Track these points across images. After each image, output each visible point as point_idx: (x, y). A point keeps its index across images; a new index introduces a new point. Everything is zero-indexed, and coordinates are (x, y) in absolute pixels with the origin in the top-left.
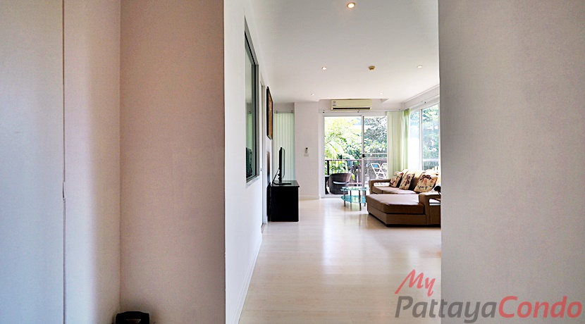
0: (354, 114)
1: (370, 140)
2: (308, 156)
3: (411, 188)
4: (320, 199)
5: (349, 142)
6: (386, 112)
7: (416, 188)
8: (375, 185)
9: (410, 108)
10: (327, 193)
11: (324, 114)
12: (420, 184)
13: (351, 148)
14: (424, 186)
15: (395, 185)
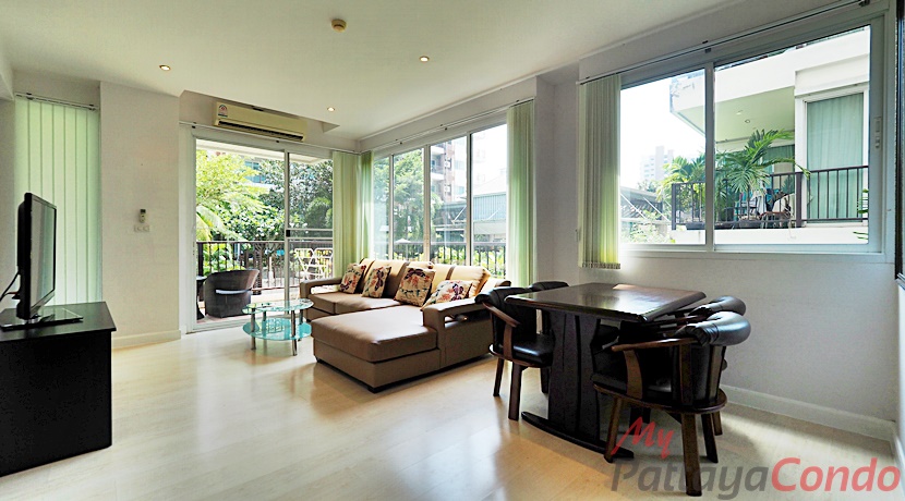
0: (269, 144)
1: (274, 209)
2: (146, 230)
3: (388, 294)
4: (184, 337)
5: (235, 211)
6: (331, 152)
7: (399, 294)
8: (315, 290)
9: (374, 150)
10: (200, 316)
11: (196, 131)
12: (405, 285)
13: (239, 221)
14: (414, 289)
15: (352, 288)
